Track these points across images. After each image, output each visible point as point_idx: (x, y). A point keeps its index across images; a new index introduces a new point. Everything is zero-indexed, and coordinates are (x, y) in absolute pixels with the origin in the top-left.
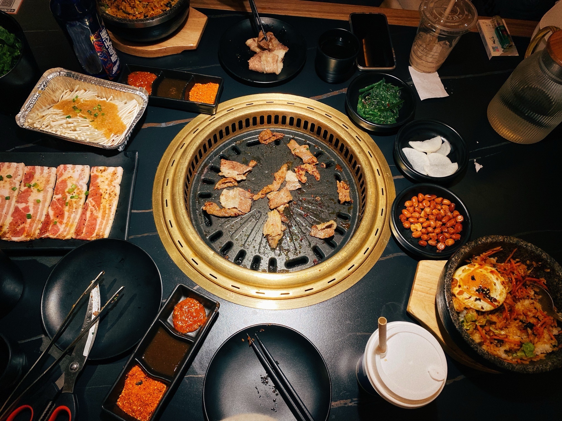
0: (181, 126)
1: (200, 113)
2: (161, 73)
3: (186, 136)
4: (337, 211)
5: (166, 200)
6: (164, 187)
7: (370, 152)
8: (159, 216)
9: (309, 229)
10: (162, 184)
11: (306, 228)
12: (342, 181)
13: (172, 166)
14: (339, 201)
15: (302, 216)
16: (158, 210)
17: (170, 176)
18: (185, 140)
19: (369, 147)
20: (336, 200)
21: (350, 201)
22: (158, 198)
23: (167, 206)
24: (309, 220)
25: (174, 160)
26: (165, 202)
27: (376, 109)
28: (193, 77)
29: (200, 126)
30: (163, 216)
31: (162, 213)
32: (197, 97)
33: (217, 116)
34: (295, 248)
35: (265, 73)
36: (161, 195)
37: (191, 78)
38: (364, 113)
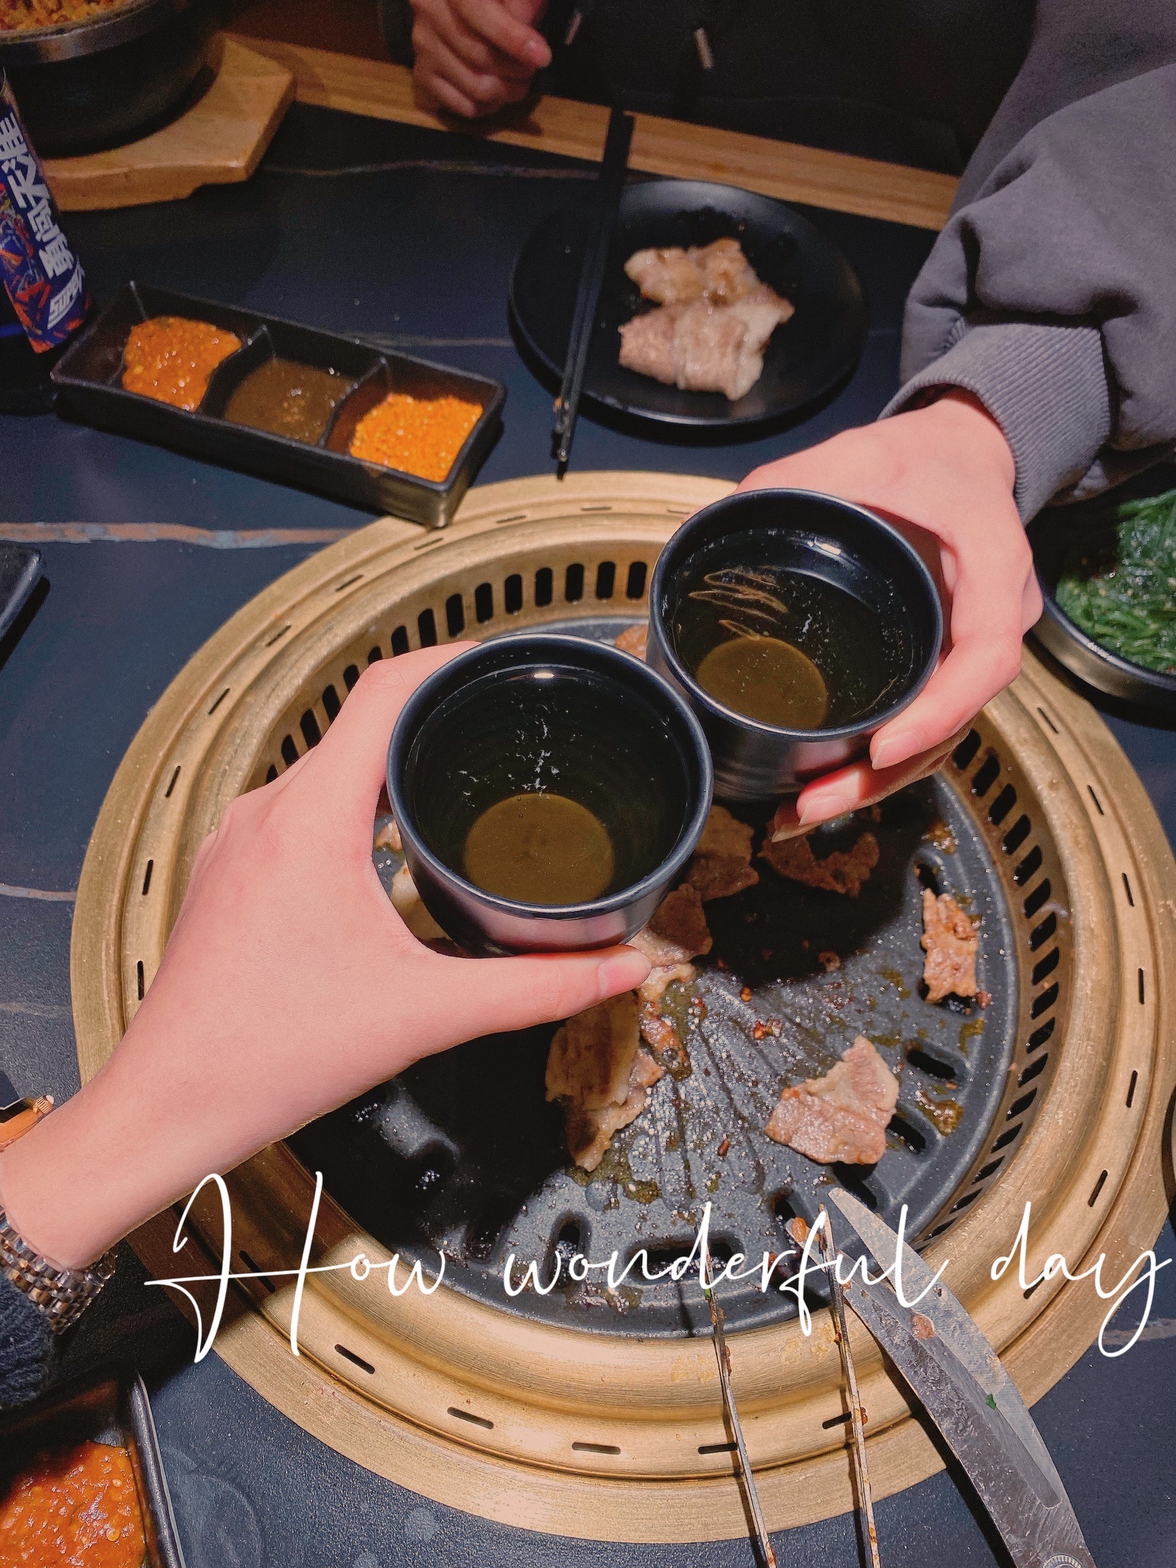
0: (294, 556)
1: (381, 513)
2: (258, 334)
3: (305, 599)
4: (909, 1032)
5: (151, 863)
6: (155, 800)
7: (1097, 789)
8: (97, 929)
9: (769, 1101)
10: (147, 785)
11: (753, 1094)
12: (946, 897)
13: (211, 712)
14: (923, 989)
15: (742, 1030)
16: (100, 904)
17: (191, 759)
18: (296, 612)
19: (1093, 768)
20: (910, 983)
21: (976, 996)
22: (115, 845)
23: (145, 891)
24: (775, 1054)
25: (228, 690)
26: (141, 871)
27: (1142, 605)
28: (382, 369)
29: (370, 567)
30: (113, 935)
31: (113, 920)
32: (384, 447)
33: (448, 536)
34: (689, 1183)
35: (682, 384)
36: (131, 834)
37: (374, 370)
38: (1088, 614)
